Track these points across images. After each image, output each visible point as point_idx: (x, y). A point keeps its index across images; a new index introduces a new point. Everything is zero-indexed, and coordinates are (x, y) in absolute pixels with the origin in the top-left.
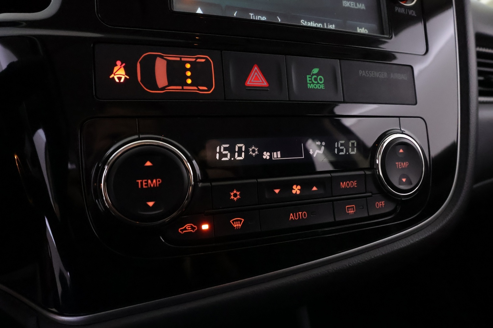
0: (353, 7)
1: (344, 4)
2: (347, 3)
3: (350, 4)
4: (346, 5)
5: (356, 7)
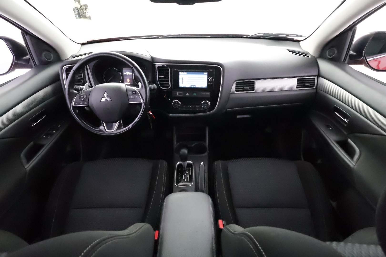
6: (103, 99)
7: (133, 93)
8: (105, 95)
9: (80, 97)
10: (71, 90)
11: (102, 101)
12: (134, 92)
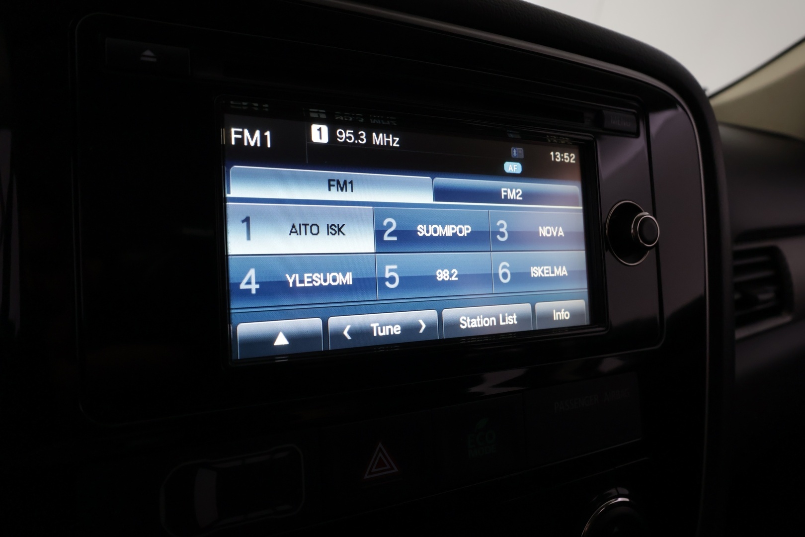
0: (548, 275)
1: (534, 272)
2: (538, 271)
3: (543, 272)
4: (536, 274)
5: (553, 275)
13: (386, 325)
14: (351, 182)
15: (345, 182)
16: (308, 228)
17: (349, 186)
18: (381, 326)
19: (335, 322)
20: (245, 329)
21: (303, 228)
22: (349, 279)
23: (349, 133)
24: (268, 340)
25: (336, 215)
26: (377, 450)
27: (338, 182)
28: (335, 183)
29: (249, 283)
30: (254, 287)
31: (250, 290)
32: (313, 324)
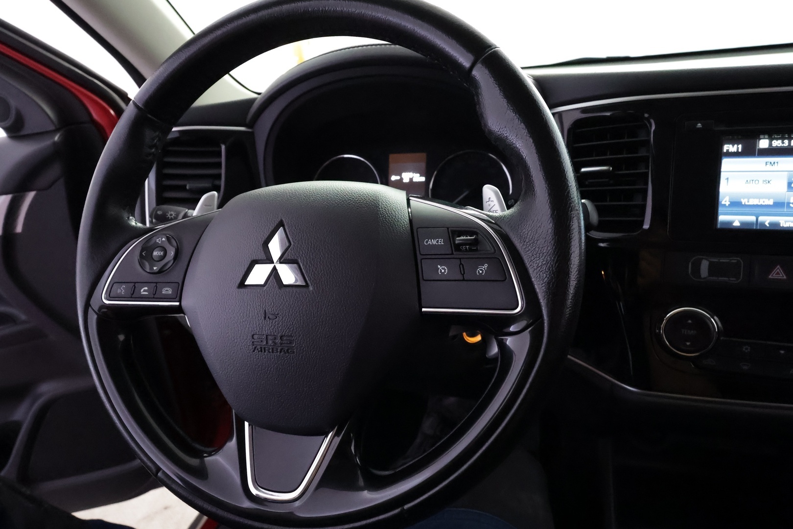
6: (259, 275)
7: (459, 239)
8: (275, 247)
9: (146, 253)
10: (113, 210)
11: (247, 283)
12: (460, 234)
13: (788, 222)
14: (777, 163)
15: (774, 163)
16: (754, 181)
17: (776, 164)
18: (785, 222)
19: (761, 219)
20: (722, 218)
21: (751, 181)
22: (771, 202)
23: (780, 141)
24: (731, 223)
25: (767, 176)
26: (777, 268)
27: (771, 163)
28: (769, 163)
29: (726, 201)
30: (727, 203)
31: (725, 204)
32: (752, 219)
